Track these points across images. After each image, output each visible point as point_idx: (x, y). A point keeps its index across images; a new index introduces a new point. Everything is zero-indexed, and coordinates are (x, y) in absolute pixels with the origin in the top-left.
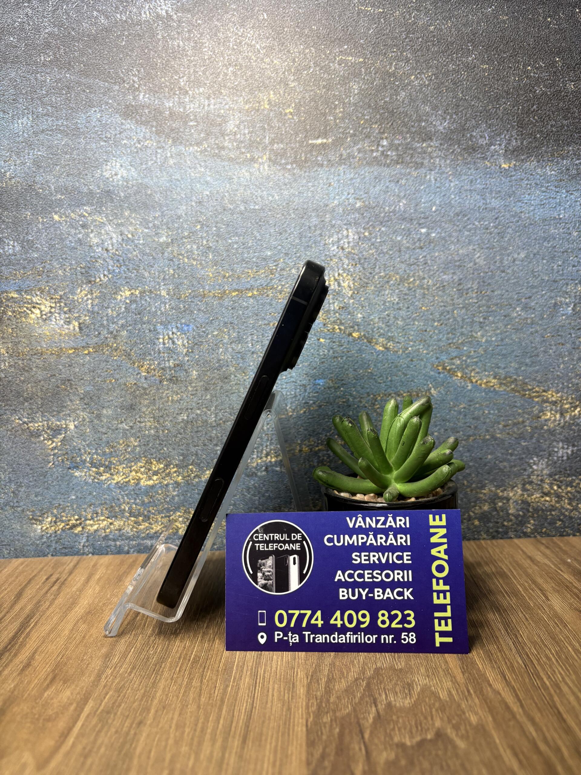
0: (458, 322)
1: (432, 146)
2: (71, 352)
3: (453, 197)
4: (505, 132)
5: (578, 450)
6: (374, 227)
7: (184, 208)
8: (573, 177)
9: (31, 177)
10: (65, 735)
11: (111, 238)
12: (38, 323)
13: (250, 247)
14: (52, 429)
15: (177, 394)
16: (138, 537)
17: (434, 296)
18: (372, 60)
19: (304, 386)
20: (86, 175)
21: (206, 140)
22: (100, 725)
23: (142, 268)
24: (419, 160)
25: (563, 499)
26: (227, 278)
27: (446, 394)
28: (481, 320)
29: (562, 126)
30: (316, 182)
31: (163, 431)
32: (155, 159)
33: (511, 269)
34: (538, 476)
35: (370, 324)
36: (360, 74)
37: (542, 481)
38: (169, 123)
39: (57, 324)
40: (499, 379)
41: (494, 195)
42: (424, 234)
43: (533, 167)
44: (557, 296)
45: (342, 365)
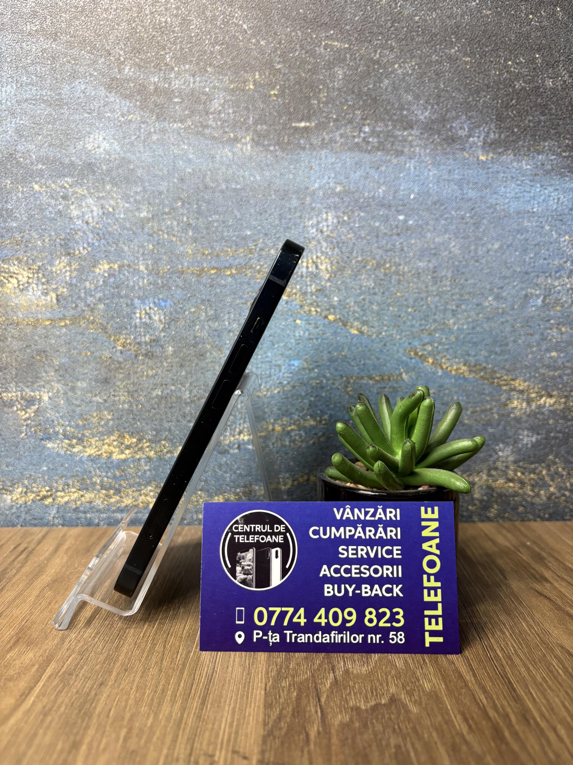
0: (431, 309)
1: (412, 135)
2: (47, 323)
3: (431, 185)
4: (484, 125)
5: (542, 439)
6: (353, 211)
7: (166, 184)
8: (548, 172)
9: (13, 145)
10: (25, 695)
11: (92, 211)
12: (14, 293)
13: (230, 226)
14: (26, 400)
15: (152, 369)
16: (108, 510)
18: (357, 46)
19: (279, 366)
20: (69, 146)
21: (190, 117)
22: (61, 686)
23: (121, 242)
24: (399, 148)
26: (207, 256)
28: (454, 308)
29: (540, 122)
30: (298, 165)
31: (137, 405)
32: (138, 133)
34: (503, 462)
35: (345, 308)
36: (345, 59)
37: (507, 467)
38: (154, 98)
39: (34, 295)
40: (469, 366)
41: (471, 186)
42: (402, 221)
43: (509, 161)
44: (527, 288)
45: (317, 347)
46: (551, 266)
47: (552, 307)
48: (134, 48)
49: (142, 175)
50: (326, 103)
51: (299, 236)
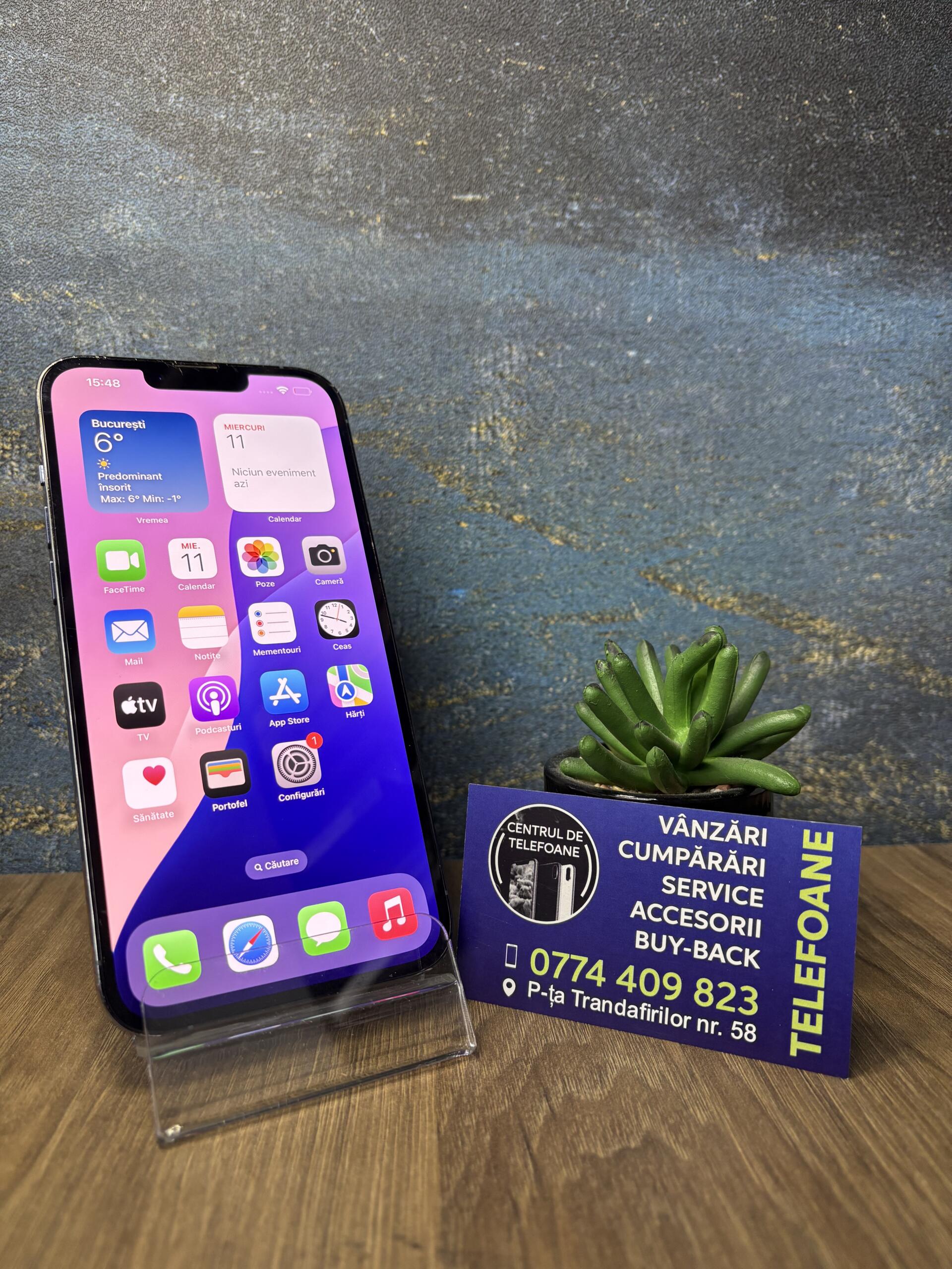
0: (681, 504)
1: (649, 218)
2: (37, 528)
3: (680, 301)
4: (766, 203)
5: (858, 713)
6: (552, 342)
7: (241, 294)
8: (866, 282)
10: (32, 1156)
11: (114, 338)
13: (349, 365)
17: (645, 461)
18: (559, 69)
19: (433, 599)
20: (72, 226)
21: (280, 181)
22: (92, 1139)
24: (628, 239)
25: (833, 788)
27: (658, 618)
28: (717, 502)
29: (854, 200)
30: (462, 265)
32: (192, 207)
33: (767, 422)
34: (796, 752)
35: (542, 502)
36: (539, 90)
37: (803, 760)
38: (220, 146)
39: (13, 480)
40: (742, 597)
41: (744, 302)
42: (633, 358)
43: (805, 262)
44: (835, 469)
45: (495, 567)
46: (871, 433)
47: (874, 501)
48: (184, 63)
49: (199, 278)
50: (508, 163)
51: (465, 382)
